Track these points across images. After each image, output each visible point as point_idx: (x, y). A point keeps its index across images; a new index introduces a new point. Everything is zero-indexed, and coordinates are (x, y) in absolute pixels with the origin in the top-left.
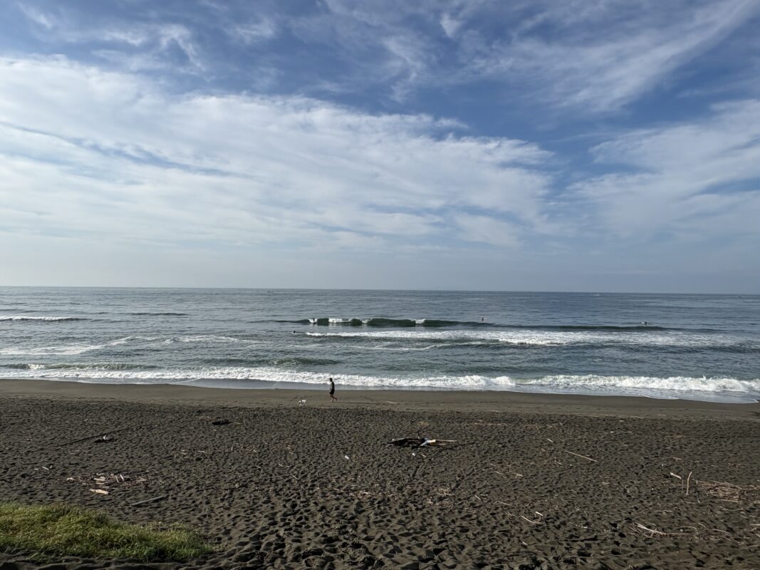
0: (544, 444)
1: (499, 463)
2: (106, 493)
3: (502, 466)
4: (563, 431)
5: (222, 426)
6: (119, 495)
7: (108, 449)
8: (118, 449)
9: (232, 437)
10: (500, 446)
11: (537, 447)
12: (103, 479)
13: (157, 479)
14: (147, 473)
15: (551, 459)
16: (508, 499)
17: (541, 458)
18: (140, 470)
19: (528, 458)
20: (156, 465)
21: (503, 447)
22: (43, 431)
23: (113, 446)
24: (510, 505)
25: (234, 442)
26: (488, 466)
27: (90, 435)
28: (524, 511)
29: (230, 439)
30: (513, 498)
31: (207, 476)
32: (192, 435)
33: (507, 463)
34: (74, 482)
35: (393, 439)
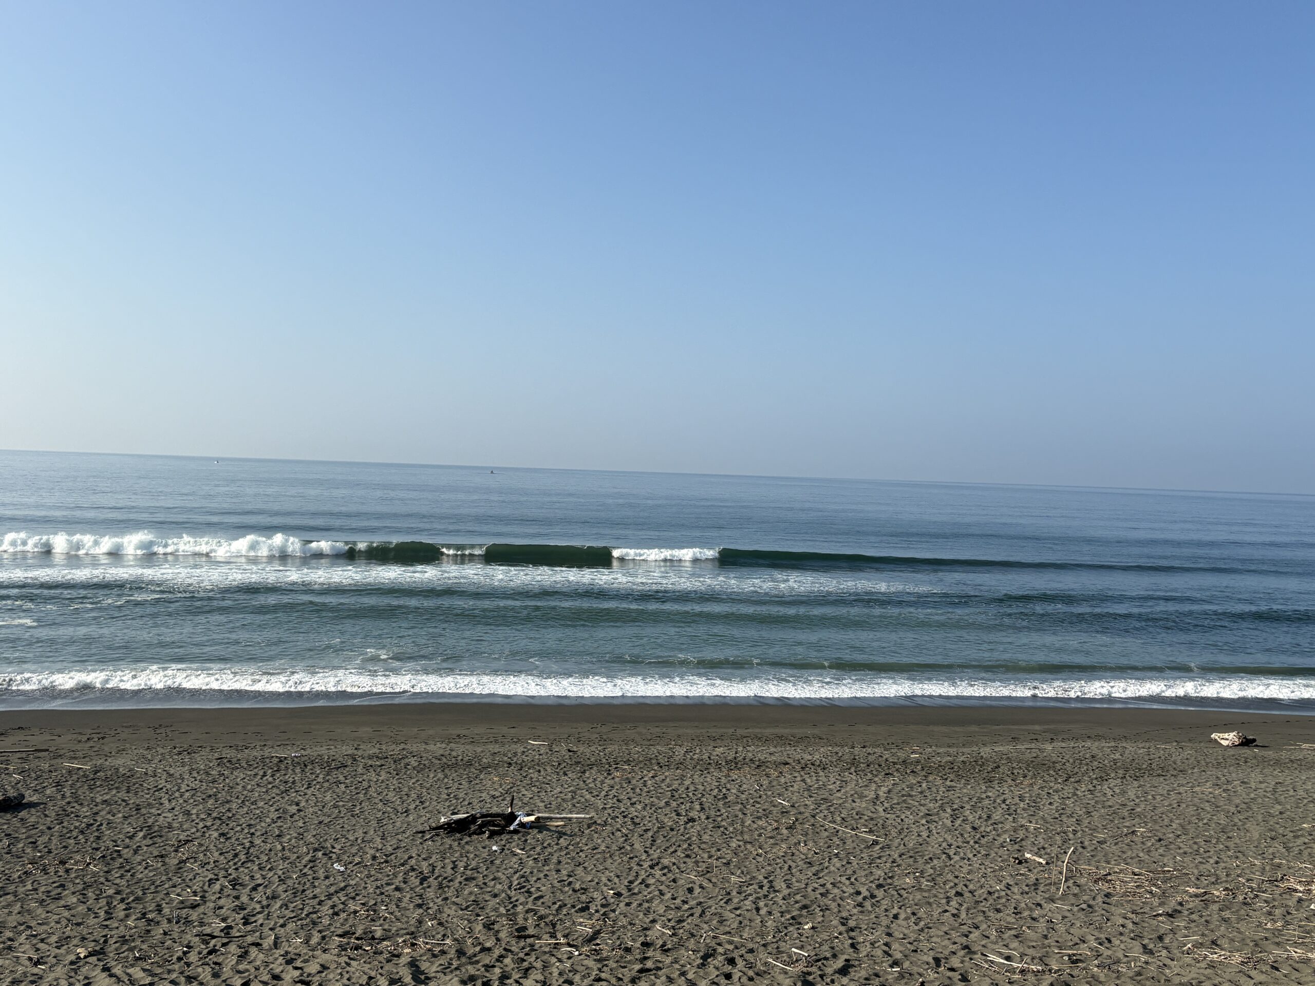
0: (773, 810)
1: (687, 856)
3: (697, 862)
15: (792, 841)
17: (772, 841)
35: (443, 820)
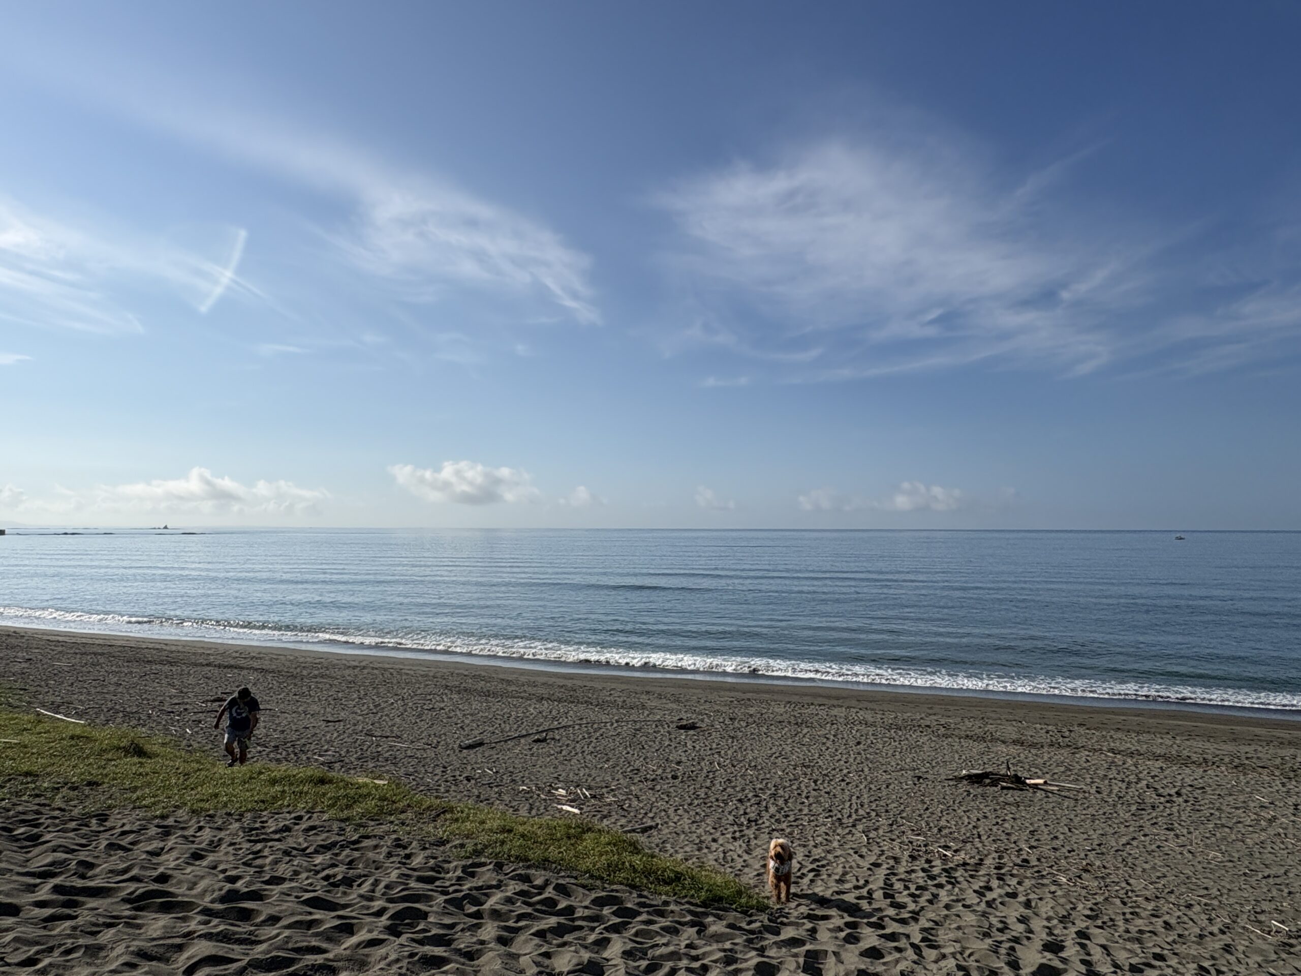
0: (1252, 805)
1: (1167, 829)
2: (576, 811)
3: (1177, 836)
4: (1283, 785)
5: (691, 732)
6: (594, 816)
7: (552, 752)
8: (564, 753)
9: (711, 749)
10: (1162, 800)
11: (1237, 808)
12: (563, 792)
13: (630, 799)
14: (612, 790)
15: (1271, 831)
16: (1206, 892)
17: (1250, 829)
18: (604, 785)
19: (1223, 826)
20: (621, 781)
21: (1168, 802)
22: (467, 722)
23: (558, 749)
24: (1215, 902)
25: (716, 756)
26: (1146, 831)
27: (524, 732)
28: (1245, 916)
29: (709, 752)
30: (1214, 892)
31: (696, 802)
32: (654, 742)
33: (1185, 831)
34: (528, 793)
35: (964, 772)
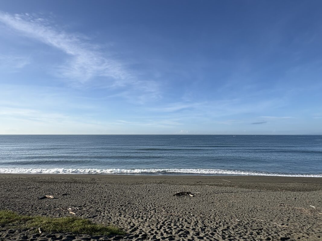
2: (74, 214)
6: (79, 215)
7: (68, 198)
8: (71, 198)
12: (70, 209)
29: (113, 194)
32: (98, 192)
34: (59, 210)
35: (176, 193)
